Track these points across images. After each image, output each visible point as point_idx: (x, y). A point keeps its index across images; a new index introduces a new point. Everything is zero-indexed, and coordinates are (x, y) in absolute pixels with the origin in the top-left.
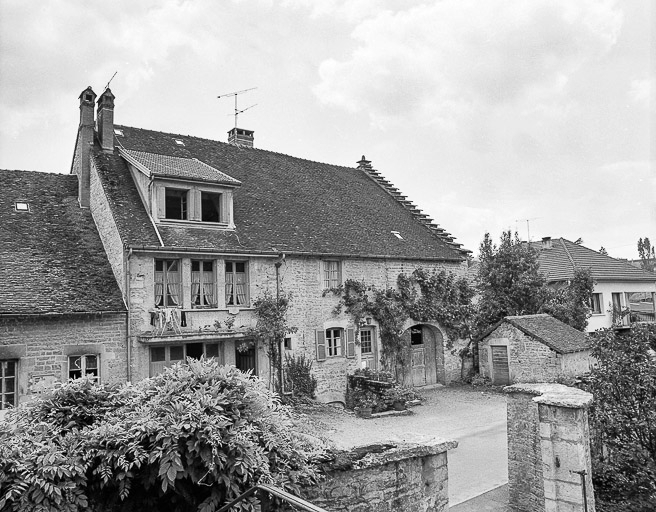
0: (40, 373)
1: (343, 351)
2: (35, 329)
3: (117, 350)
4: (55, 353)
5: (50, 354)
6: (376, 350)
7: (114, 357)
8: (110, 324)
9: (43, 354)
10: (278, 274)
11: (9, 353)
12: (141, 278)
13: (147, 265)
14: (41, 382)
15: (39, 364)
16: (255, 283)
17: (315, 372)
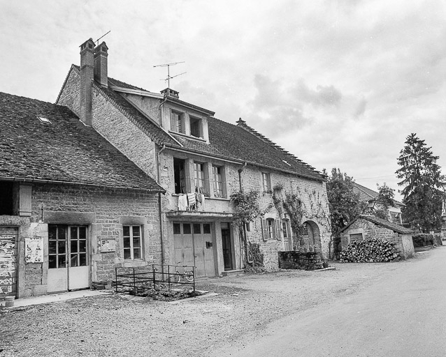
0: (105, 237)
1: (274, 235)
2: (101, 201)
3: (154, 223)
4: (114, 221)
5: (111, 222)
6: (290, 236)
7: (152, 228)
8: (149, 202)
9: (107, 222)
10: (240, 177)
11: (84, 219)
12: (166, 170)
13: (169, 160)
14: (106, 244)
15: (104, 229)
16: (229, 182)
17: (263, 249)
